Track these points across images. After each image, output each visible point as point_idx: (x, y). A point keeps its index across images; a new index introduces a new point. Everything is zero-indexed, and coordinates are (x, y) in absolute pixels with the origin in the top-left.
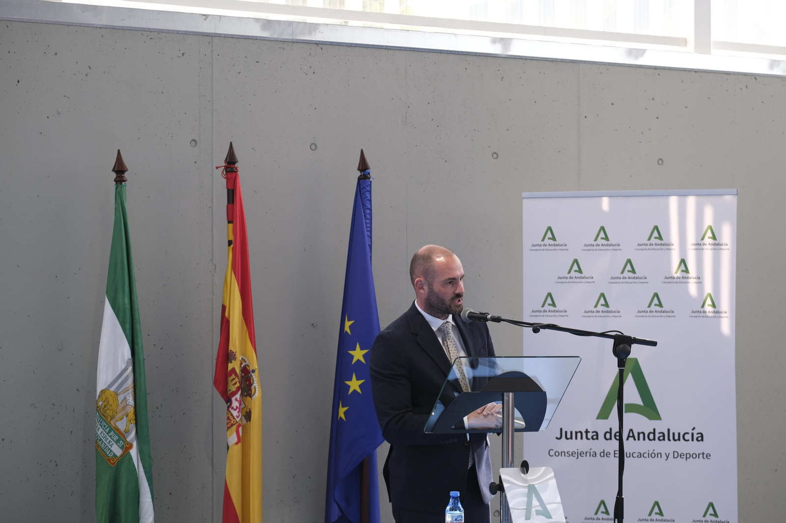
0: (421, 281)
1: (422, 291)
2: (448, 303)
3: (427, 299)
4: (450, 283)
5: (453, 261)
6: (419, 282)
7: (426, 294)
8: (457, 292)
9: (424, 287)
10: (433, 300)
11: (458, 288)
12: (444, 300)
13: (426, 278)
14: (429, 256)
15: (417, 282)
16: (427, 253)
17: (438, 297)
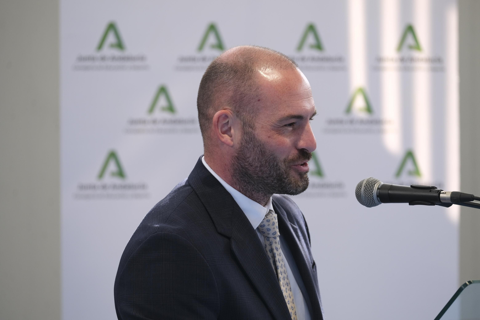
0: (226, 117)
1: (226, 137)
2: (282, 166)
3: (238, 158)
4: (291, 125)
5: (299, 79)
6: (221, 119)
7: (237, 146)
8: (302, 144)
9: (232, 131)
10: (251, 159)
11: (304, 136)
12: (275, 159)
13: (238, 113)
14: (246, 66)
15: (219, 118)
16: (242, 61)
17: (263, 153)
